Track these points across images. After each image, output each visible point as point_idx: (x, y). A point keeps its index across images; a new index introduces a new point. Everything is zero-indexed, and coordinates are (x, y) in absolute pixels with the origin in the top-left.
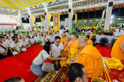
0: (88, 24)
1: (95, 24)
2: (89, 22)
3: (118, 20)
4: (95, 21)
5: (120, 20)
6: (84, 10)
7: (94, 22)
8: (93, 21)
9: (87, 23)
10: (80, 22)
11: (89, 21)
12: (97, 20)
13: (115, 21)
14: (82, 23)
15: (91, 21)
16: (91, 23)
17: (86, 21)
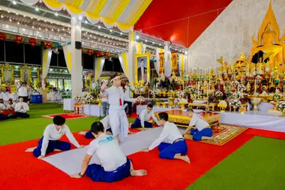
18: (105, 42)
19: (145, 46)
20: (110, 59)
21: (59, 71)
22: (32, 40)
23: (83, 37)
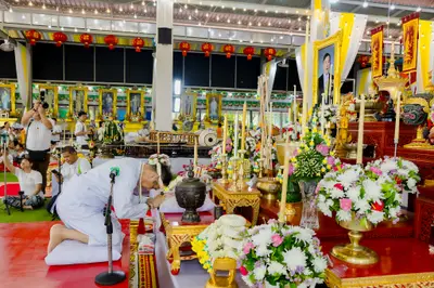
0: (105, 108)
1: (141, 110)
2: (109, 99)
3: (227, 99)
4: (139, 94)
5: (233, 99)
6: (60, 36)
7: (135, 99)
8: (132, 95)
9: (100, 103)
10: (61, 97)
11: (111, 95)
14: (75, 103)
15: (122, 95)
16: (123, 104)
17: (94, 94)
18: (255, 24)
19: (362, 19)
20: (284, 64)
21: (243, 96)
22: (111, 38)
23: (176, 17)
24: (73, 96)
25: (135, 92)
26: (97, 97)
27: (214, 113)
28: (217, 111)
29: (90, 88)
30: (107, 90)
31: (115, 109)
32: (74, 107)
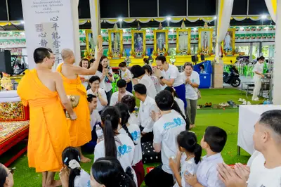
0: (137, 46)
2: (140, 39)
3: (239, 32)
4: (164, 33)
5: (245, 32)
7: (161, 37)
8: (158, 34)
9: (133, 43)
11: (141, 35)
12: (172, 29)
13: (231, 36)
14: (113, 43)
15: (150, 34)
16: (150, 42)
17: (127, 35)
21: (254, 29)
24: (111, 38)
25: (160, 31)
26: (130, 37)
27: (228, 46)
28: (231, 45)
29: (124, 30)
30: (138, 31)
31: (144, 47)
32: (113, 47)
